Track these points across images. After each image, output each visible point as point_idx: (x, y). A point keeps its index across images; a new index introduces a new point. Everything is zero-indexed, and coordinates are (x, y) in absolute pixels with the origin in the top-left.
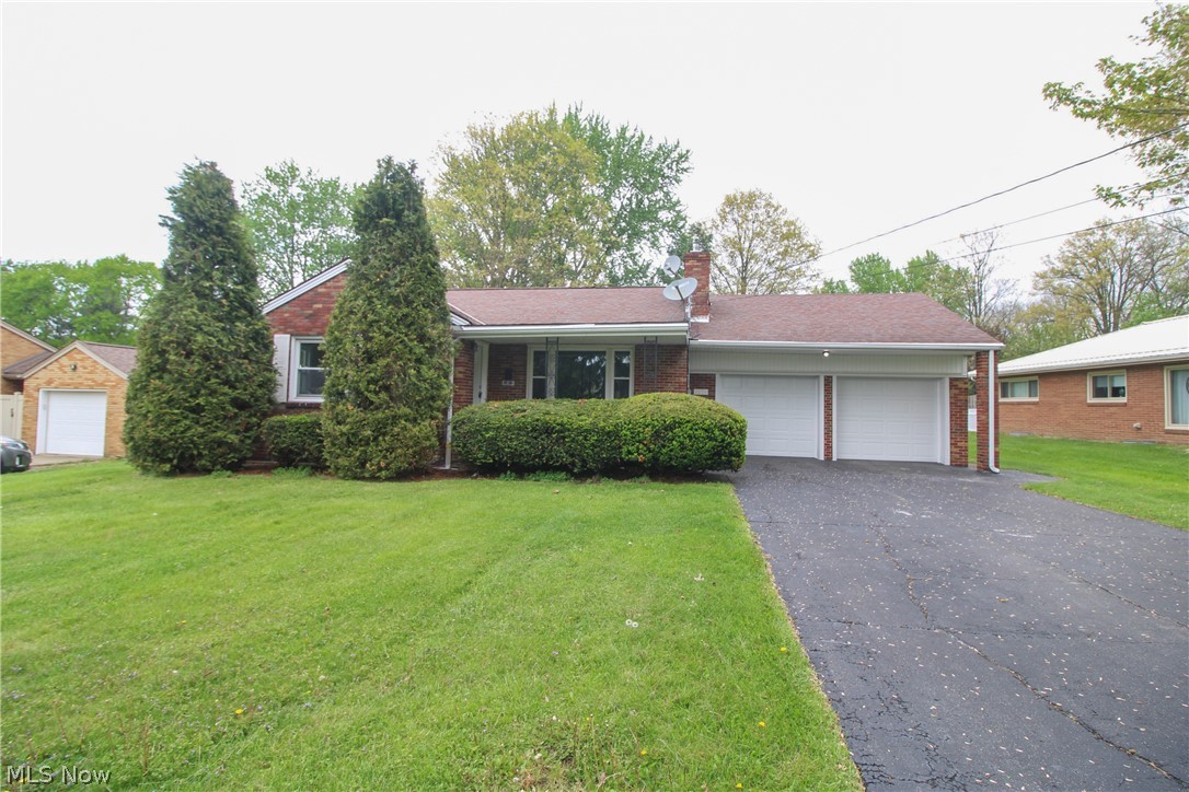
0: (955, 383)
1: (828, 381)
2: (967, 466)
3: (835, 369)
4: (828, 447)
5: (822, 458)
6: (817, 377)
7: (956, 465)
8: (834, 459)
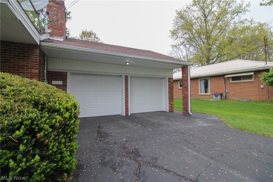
0: (170, 80)
1: (126, 78)
2: (173, 111)
3: (129, 72)
4: (127, 109)
5: (124, 114)
6: (121, 76)
7: (170, 111)
8: (129, 114)
